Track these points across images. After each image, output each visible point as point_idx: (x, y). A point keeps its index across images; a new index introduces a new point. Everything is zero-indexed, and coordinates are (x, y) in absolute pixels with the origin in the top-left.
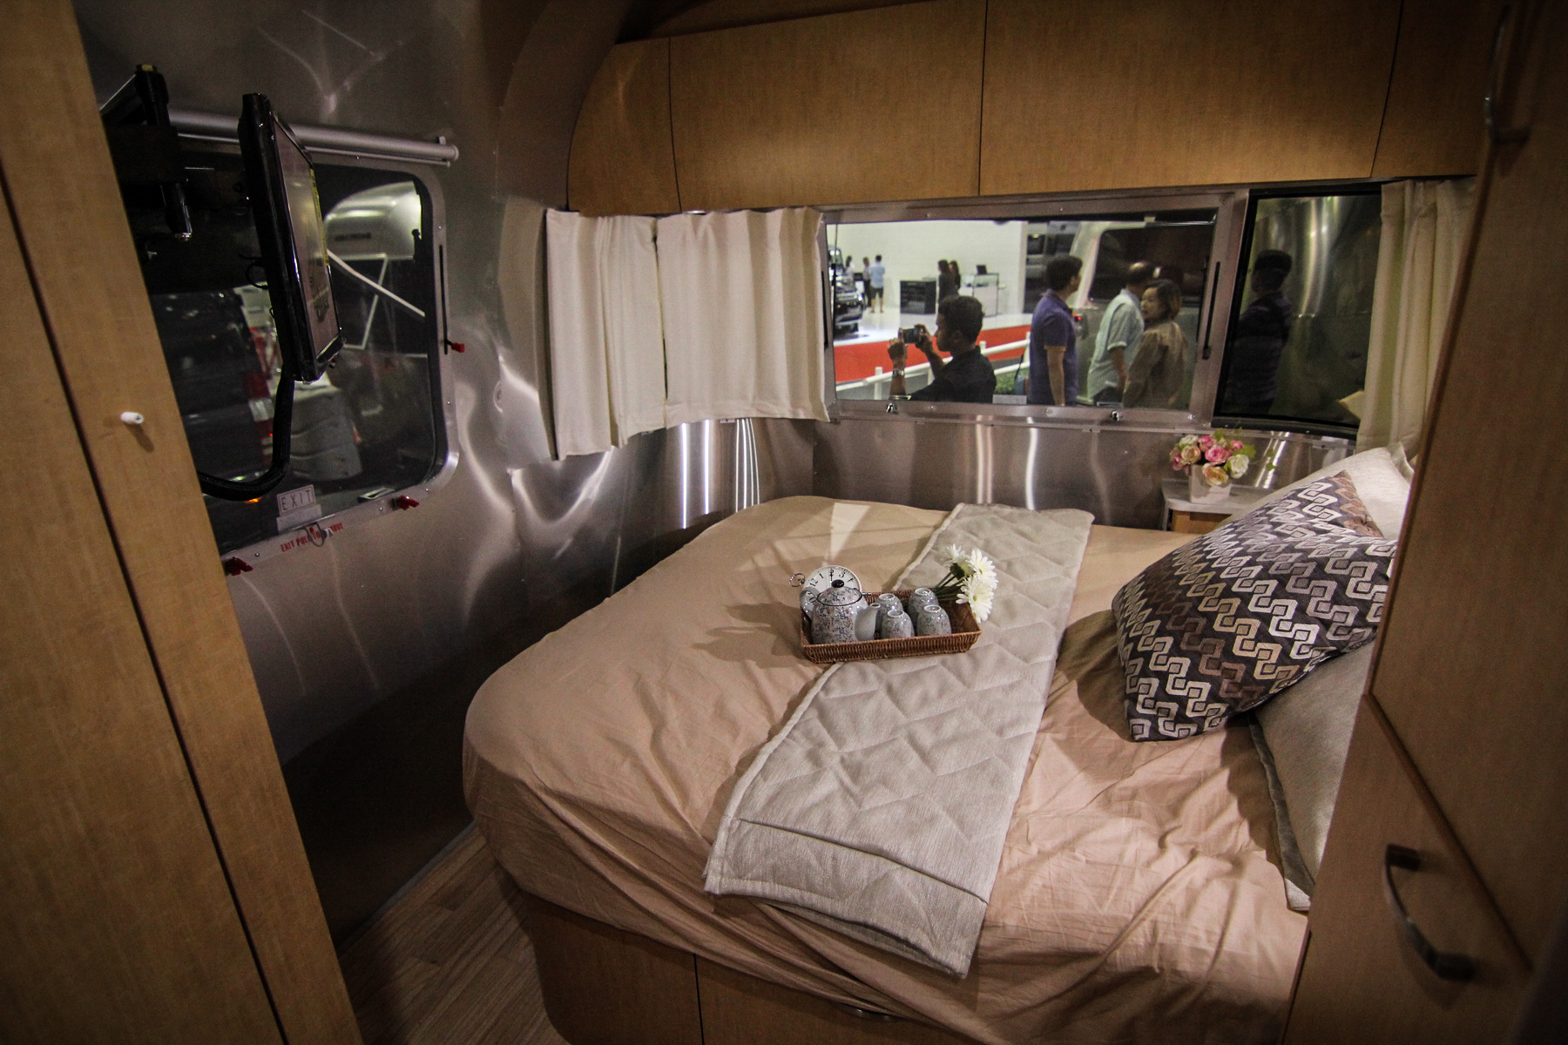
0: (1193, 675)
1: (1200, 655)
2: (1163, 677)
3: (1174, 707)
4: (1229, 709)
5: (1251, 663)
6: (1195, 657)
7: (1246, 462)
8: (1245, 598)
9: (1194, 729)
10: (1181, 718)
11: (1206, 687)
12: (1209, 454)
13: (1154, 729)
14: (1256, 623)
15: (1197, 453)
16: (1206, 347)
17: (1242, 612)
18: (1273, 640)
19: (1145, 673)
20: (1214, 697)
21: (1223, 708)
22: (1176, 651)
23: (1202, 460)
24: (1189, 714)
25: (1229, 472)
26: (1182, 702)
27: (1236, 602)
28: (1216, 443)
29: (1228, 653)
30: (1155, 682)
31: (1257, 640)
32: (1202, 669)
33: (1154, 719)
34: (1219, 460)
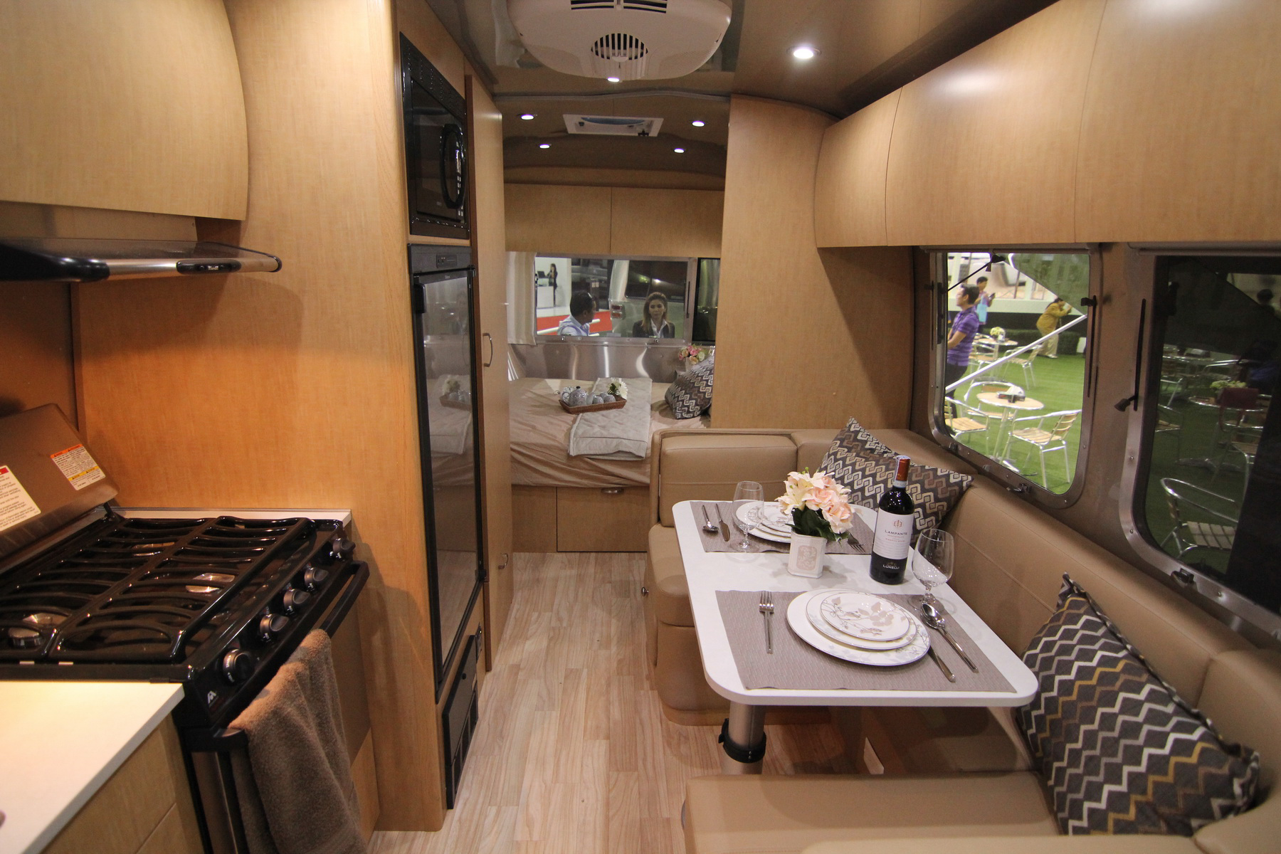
0: (691, 399)
1: (692, 393)
2: (683, 401)
3: (686, 409)
4: (701, 408)
5: (705, 393)
6: (691, 394)
7: (704, 355)
8: (702, 377)
9: (692, 415)
10: (688, 412)
11: (694, 401)
12: (691, 353)
13: (682, 415)
14: (705, 382)
15: (687, 353)
16: (687, 313)
17: (702, 380)
18: (710, 386)
19: (678, 401)
20: (696, 405)
21: (699, 408)
22: (686, 393)
23: (689, 355)
24: (691, 410)
25: (698, 359)
26: (688, 407)
27: (700, 378)
28: (694, 349)
29: (699, 392)
30: (681, 403)
31: (706, 386)
32: (693, 397)
33: (682, 413)
34: (695, 354)
